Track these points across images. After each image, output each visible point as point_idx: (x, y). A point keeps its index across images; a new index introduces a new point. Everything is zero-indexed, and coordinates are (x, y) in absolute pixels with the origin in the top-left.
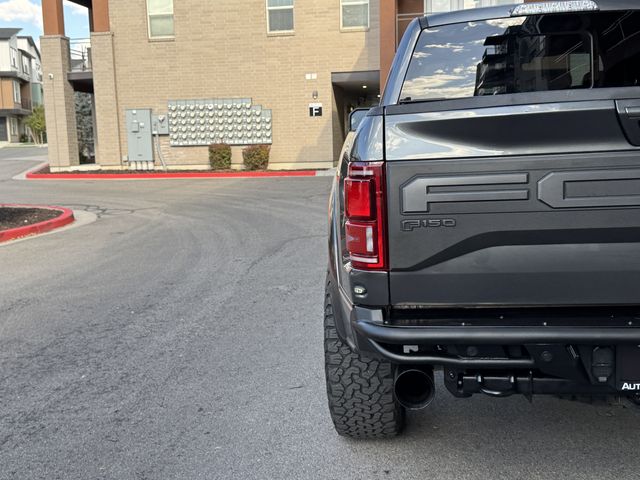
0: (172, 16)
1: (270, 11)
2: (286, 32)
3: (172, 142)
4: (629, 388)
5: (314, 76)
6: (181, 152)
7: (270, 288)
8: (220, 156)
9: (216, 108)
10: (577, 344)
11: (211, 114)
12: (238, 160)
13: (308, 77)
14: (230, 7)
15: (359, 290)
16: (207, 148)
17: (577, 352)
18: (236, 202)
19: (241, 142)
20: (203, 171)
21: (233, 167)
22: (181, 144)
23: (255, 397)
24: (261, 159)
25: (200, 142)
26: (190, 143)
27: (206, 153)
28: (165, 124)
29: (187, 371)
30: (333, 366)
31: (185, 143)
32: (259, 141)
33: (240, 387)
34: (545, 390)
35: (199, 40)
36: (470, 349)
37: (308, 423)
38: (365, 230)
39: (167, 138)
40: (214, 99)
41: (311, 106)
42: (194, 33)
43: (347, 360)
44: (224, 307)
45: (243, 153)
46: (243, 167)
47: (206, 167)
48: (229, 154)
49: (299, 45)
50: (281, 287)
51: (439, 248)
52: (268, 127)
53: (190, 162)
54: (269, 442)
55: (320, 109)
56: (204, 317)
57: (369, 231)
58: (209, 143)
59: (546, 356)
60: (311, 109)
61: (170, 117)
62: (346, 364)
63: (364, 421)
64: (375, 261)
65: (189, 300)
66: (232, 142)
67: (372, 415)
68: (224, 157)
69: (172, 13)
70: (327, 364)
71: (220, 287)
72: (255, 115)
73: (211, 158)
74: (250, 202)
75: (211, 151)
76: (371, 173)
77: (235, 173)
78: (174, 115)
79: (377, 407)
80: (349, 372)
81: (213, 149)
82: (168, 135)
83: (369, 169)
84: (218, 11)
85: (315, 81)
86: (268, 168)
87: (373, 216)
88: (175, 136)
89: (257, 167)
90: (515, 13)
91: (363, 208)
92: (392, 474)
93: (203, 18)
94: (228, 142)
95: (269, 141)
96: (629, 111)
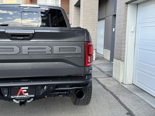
4: (13, 97)
96: (8, 32)
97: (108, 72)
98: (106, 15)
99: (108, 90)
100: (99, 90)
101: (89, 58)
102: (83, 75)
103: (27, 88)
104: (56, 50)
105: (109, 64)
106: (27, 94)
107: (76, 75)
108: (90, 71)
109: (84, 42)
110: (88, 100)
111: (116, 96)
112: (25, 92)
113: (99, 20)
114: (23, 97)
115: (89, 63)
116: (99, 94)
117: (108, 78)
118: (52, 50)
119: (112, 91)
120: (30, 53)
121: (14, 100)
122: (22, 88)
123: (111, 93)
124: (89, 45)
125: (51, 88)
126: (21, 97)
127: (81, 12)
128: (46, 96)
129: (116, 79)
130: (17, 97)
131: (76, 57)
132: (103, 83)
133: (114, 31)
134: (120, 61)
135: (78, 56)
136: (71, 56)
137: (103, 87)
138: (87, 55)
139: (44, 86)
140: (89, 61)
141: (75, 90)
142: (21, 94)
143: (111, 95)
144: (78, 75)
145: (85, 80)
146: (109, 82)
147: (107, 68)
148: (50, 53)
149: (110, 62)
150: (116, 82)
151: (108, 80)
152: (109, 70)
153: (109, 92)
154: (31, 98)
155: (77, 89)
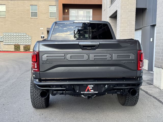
0: (5, 12)
1: (31, 12)
2: (35, 17)
3: (4, 43)
4: (82, 93)
5: (42, 29)
6: (6, 46)
7: (25, 79)
8: (17, 48)
9: (16, 35)
10: (73, 85)
11: (15, 37)
12: (22, 49)
13: (41, 29)
14: (21, 10)
15: (34, 75)
16: (14, 45)
17: (73, 86)
18: (20, 59)
19: (23, 44)
20: (12, 51)
21: (21, 50)
22: (6, 44)
23: (17, 102)
24: (28, 48)
25: (12, 44)
26: (9, 44)
27: (13, 47)
28: (2, 39)
29: (1, 97)
30: (32, 92)
31: (8, 44)
32: (28, 44)
33: (13, 100)
34: (68, 94)
35: (13, 18)
36: (54, 86)
37: (28, 106)
38: (35, 64)
39: (2, 42)
40: (16, 33)
41: (41, 36)
42: (11, 16)
43: (35, 91)
44: (13, 84)
45: (23, 47)
46: (23, 50)
47: (13, 50)
48: (20, 47)
49: (39, 21)
50: (28, 79)
51: (49, 67)
52: (30, 40)
53: (9, 49)
54: (18, 110)
55: (44, 37)
56: (7, 86)
57: (36, 64)
58: (14, 44)
59: (67, 87)
60: (42, 37)
61: (4, 37)
62: (34, 92)
63: (38, 104)
64: (37, 70)
65: (4, 82)
66: (20, 44)
67: (40, 103)
68: (18, 48)
69: (5, 11)
70: (31, 92)
71: (13, 79)
72: (27, 37)
73: (15, 48)
74: (24, 59)
75: (15, 46)
76: (36, 53)
77: (21, 52)
78: (5, 36)
79: (41, 101)
80: (35, 94)
81: (15, 45)
82: (3, 41)
83: (36, 52)
84: (17, 11)
85: (43, 30)
86: (30, 51)
87: (37, 61)
88: (5, 42)
89: (27, 50)
90: (74, 22)
91: (35, 60)
92: (43, 114)
93: (14, 13)
94: (19, 44)
95: (30, 44)
96: (81, 44)
97: (148, 80)
98: (142, 26)
99: (151, 95)
100: (142, 95)
101: (141, 63)
102: (136, 77)
103: (93, 86)
104: (115, 57)
105: (147, 73)
106: (93, 91)
107: (129, 78)
108: (142, 74)
109: (136, 51)
110: (136, 101)
111: (159, 100)
112: (91, 89)
113: (136, 30)
114: (90, 93)
115: (140, 67)
116: (143, 98)
117: (149, 86)
118: (111, 57)
119: (155, 96)
120: (95, 59)
121: (82, 96)
122: (89, 86)
123: (154, 97)
124: (141, 53)
125: (111, 86)
126: (88, 92)
127: (117, 23)
128: (106, 93)
129: (158, 86)
130: (86, 92)
131: (130, 62)
132: (145, 90)
133: (151, 40)
134: (161, 69)
135: (132, 62)
136: (126, 62)
137: (146, 93)
138: (139, 61)
139: (105, 85)
140: (141, 66)
141: (128, 89)
142: (88, 91)
143: (154, 99)
144: (131, 77)
145: (137, 81)
146: (151, 89)
147: (146, 77)
148: (110, 59)
149: (148, 72)
150: (158, 89)
151: (150, 87)
152: (148, 79)
153: (152, 97)
154: (95, 94)
155: (131, 89)
